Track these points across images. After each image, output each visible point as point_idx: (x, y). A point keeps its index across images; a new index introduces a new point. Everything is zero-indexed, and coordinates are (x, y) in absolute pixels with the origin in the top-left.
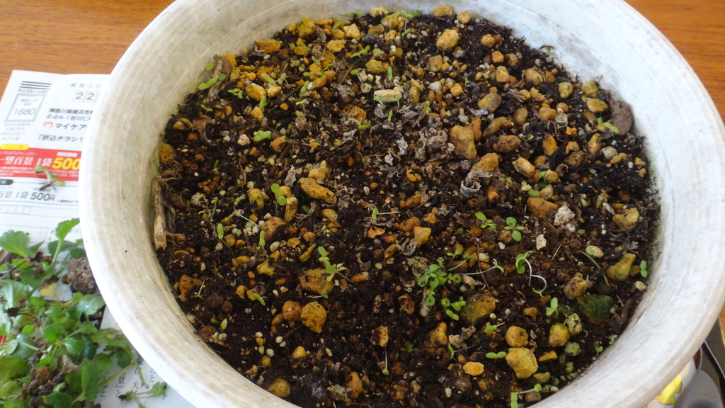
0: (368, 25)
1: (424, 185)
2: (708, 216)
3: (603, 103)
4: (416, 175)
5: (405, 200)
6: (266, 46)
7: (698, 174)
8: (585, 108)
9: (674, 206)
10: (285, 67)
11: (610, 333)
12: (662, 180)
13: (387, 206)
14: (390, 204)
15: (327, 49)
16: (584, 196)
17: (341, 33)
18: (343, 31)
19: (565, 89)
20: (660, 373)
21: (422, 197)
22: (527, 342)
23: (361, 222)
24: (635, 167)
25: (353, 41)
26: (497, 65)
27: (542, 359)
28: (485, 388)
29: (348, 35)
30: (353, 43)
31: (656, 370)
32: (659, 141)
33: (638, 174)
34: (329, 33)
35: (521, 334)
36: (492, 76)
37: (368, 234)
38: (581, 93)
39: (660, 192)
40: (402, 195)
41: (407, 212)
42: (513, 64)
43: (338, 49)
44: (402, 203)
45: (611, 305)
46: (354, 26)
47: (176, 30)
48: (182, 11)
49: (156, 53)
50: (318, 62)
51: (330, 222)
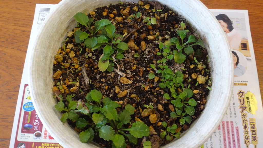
0: (71, 40)
1: (139, 66)
2: (203, 15)
3: (148, 4)
4: (134, 65)
5: (140, 74)
6: (58, 75)
7: (191, 7)
8: (145, 9)
9: (190, 17)
10: (72, 75)
11: (205, 56)
12: (180, 12)
13: (140, 80)
14: (139, 79)
15: (72, 58)
16: (168, 31)
17: (68, 50)
18: (68, 48)
19: (135, 8)
20: (231, 57)
21: (142, 69)
22: (197, 75)
23: (141, 90)
24: (171, 14)
25: (73, 48)
26: (114, 18)
27: (203, 74)
28: (202, 92)
29: (71, 48)
30: (74, 49)
31: (230, 58)
32: (172, 4)
33: (173, 15)
34: (65, 53)
35: (195, 74)
36: (116, 22)
37: (145, 90)
38: (140, 6)
39: (182, 15)
40: (139, 73)
41: (144, 76)
42: (116, 13)
43: (74, 55)
44: (141, 75)
45: (201, 51)
46: (69, 44)
47: (43, 101)
48: (37, 94)
49: (48, 112)
50: (75, 64)
51: (136, 97)
